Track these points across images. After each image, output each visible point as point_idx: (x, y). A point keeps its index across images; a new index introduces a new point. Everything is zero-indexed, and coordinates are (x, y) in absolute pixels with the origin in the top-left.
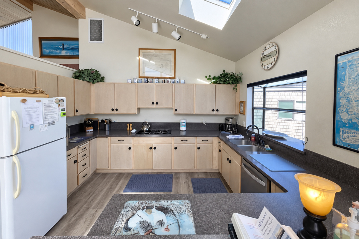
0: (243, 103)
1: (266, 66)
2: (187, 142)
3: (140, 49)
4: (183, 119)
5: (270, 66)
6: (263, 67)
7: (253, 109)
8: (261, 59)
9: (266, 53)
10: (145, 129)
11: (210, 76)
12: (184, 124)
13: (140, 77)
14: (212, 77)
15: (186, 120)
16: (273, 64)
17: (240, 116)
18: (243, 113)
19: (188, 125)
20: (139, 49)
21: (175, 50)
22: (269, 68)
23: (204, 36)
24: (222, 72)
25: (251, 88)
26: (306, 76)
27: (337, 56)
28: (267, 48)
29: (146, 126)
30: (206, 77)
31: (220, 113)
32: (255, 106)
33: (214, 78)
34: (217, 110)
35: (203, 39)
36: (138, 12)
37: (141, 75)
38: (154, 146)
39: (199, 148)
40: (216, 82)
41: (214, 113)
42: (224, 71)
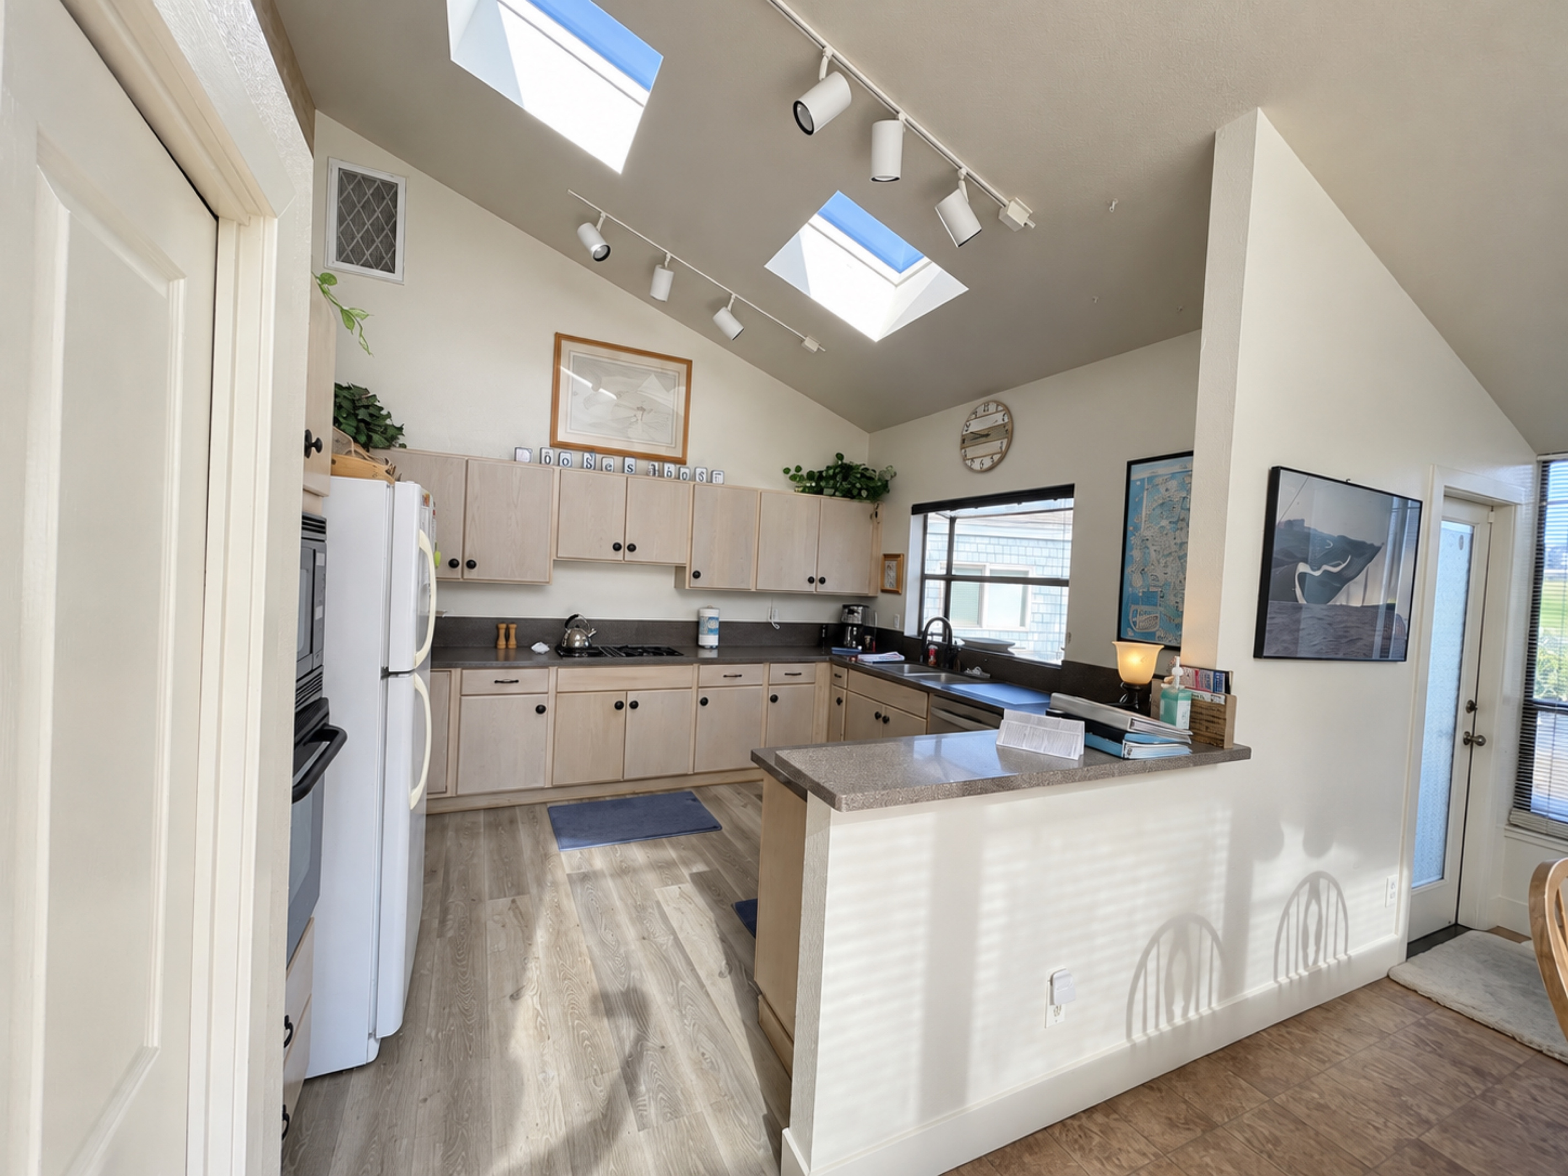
0: (895, 559)
1: (977, 461)
2: (738, 681)
3: (559, 338)
4: (708, 608)
5: (988, 463)
6: (969, 462)
7: (924, 577)
8: (963, 441)
9: (976, 427)
10: (578, 641)
11: (798, 469)
12: (715, 625)
13: (555, 444)
14: (804, 472)
15: (719, 614)
16: (996, 457)
17: (883, 598)
18: (897, 590)
19: (725, 628)
20: (556, 334)
21: (689, 363)
22: (986, 466)
23: (811, 344)
24: (831, 461)
25: (920, 517)
26: (1072, 497)
27: (1130, 464)
28: (980, 411)
29: (580, 633)
30: (787, 471)
31: (828, 588)
32: (928, 571)
33: (811, 476)
34: (822, 581)
35: (807, 351)
36: (604, 214)
37: (561, 437)
38: (632, 697)
39: (774, 699)
40: (819, 491)
41: (811, 588)
42: (840, 456)
